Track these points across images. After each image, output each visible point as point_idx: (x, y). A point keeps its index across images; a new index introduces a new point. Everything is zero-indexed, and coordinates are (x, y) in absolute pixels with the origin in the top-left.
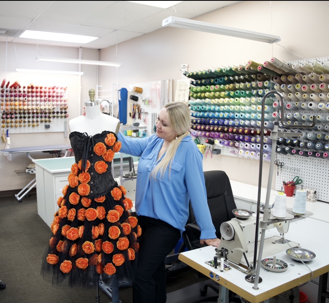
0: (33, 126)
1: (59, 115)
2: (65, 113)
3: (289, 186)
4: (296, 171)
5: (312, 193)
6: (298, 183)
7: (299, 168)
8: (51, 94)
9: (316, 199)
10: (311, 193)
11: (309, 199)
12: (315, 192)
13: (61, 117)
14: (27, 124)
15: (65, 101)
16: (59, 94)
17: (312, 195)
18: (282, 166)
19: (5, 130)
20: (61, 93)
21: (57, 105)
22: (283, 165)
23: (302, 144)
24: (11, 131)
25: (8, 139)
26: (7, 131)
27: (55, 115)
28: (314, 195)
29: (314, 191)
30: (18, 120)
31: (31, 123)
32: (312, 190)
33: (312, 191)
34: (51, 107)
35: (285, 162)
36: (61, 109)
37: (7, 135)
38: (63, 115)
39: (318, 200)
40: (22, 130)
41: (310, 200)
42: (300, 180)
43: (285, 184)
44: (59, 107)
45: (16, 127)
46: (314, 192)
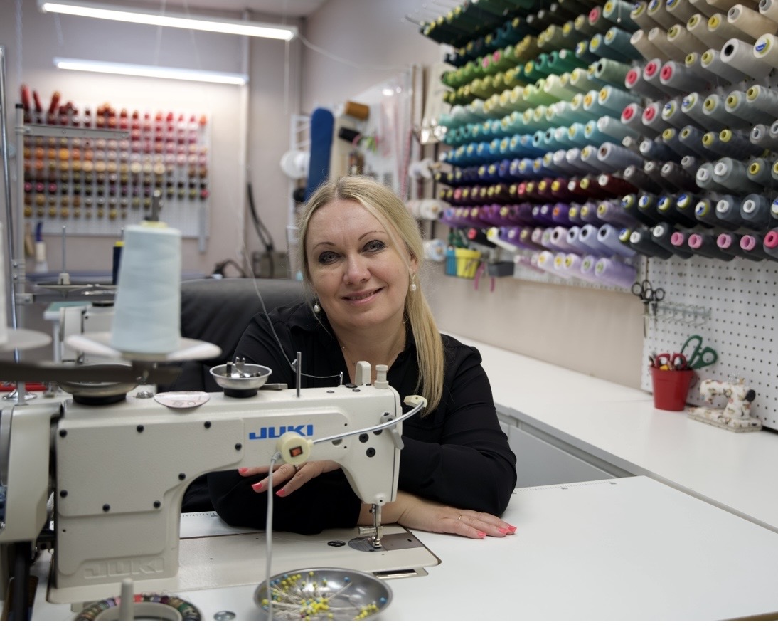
0: (112, 218)
1: (186, 191)
2: (203, 186)
3: (664, 371)
4: (700, 320)
5: (739, 396)
6: (701, 364)
7: (707, 309)
8: (162, 134)
9: (754, 421)
10: (735, 397)
11: (724, 421)
12: (751, 396)
13: (192, 197)
14: (94, 211)
15: (202, 154)
16: (184, 136)
17: (737, 404)
18: (658, 300)
19: (33, 222)
20: (192, 132)
21: (181, 165)
22: (662, 299)
23: (701, 209)
24: (50, 227)
25: (41, 248)
26: (39, 226)
27: (174, 190)
28: (747, 407)
29: (747, 389)
30: (70, 198)
31: (106, 211)
32: (737, 387)
33: (739, 391)
34: (160, 168)
35: (668, 288)
36: (192, 175)
37: (38, 236)
38: (197, 191)
39: (765, 429)
40: (82, 227)
41: (727, 423)
42: (708, 350)
43: (656, 364)
44: (186, 170)
45: (64, 217)
46: (743, 394)
